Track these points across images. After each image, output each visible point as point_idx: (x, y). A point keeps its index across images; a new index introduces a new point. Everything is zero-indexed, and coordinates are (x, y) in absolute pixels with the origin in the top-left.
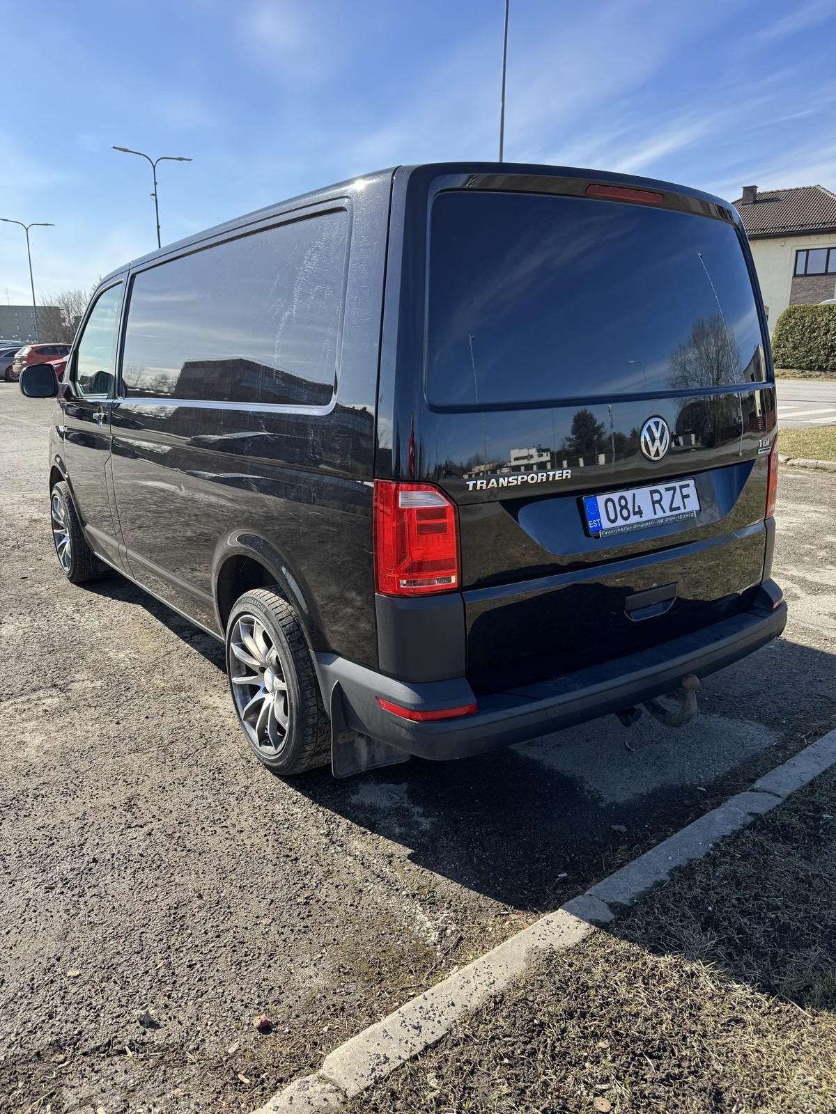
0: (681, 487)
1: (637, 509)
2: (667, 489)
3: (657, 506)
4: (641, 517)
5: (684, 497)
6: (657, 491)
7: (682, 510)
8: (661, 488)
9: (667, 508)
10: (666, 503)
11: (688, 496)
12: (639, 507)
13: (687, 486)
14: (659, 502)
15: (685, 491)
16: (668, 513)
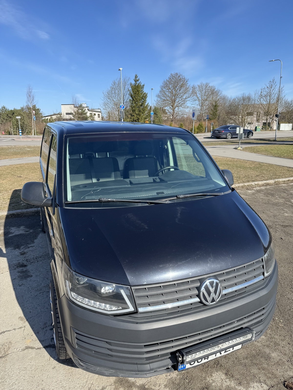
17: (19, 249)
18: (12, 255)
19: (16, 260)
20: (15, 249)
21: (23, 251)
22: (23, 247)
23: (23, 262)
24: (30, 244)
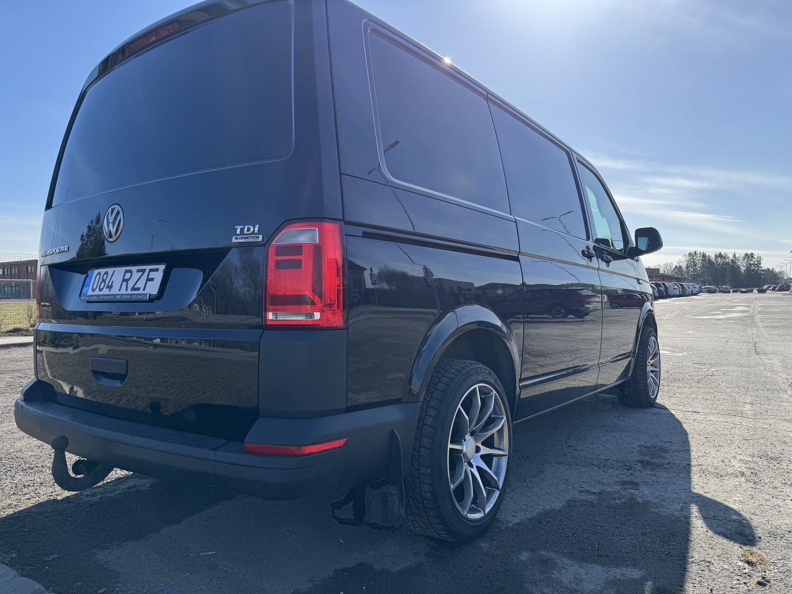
0: (151, 270)
1: (110, 284)
2: (138, 271)
3: (125, 283)
4: (110, 291)
5: (148, 280)
6: (131, 272)
7: (141, 291)
8: (134, 269)
9: (130, 287)
10: (131, 284)
11: (152, 279)
12: (113, 282)
13: (157, 270)
14: (127, 281)
15: (152, 275)
16: (129, 292)
17: (632, 499)
18: (663, 490)
19: (658, 478)
20: (646, 504)
21: (625, 489)
22: (618, 501)
23: (641, 469)
24: (586, 501)
